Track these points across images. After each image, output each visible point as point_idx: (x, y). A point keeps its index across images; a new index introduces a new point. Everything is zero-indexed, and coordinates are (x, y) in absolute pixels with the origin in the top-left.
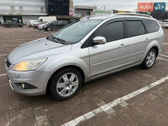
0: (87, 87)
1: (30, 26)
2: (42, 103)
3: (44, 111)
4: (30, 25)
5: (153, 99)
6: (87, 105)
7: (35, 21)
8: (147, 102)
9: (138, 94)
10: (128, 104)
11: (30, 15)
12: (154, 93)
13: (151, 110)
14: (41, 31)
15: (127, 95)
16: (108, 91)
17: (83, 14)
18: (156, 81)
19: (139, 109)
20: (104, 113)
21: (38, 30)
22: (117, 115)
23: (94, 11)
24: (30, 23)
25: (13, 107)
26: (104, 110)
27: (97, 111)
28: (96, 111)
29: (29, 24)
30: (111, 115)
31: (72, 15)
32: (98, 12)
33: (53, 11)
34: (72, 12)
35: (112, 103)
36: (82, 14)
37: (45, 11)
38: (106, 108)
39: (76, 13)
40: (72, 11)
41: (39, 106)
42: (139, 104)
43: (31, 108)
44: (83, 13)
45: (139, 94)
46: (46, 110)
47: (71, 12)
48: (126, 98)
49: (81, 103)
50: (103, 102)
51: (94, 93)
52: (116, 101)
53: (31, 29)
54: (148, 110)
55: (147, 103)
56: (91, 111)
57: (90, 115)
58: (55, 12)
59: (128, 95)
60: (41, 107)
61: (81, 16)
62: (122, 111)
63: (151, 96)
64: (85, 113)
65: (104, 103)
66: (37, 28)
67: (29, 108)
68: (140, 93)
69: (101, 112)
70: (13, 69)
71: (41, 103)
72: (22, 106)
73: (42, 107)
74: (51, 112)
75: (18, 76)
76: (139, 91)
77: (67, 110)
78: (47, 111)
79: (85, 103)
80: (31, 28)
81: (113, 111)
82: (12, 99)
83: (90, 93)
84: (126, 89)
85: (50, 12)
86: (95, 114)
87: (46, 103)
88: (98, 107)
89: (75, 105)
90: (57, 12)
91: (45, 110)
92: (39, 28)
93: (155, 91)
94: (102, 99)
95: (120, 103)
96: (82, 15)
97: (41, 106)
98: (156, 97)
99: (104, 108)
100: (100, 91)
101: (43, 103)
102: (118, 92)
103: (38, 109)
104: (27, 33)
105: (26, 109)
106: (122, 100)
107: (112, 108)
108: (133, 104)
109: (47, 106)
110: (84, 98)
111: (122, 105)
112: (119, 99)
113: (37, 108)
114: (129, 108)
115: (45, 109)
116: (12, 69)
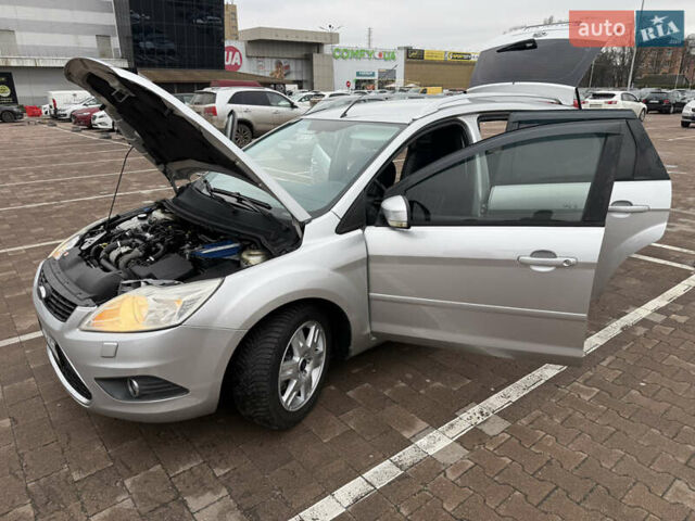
0: (356, 371)
1: (57, 117)
2: (197, 445)
3: (214, 474)
4: (56, 110)
5: (587, 398)
6: (368, 438)
7: (75, 95)
8: (571, 411)
9: (536, 386)
10: (507, 424)
11: (51, 65)
12: (591, 377)
13: (585, 437)
14: (109, 138)
15: (501, 393)
16: (433, 381)
17: (281, 64)
18: (591, 335)
19: (548, 440)
20: (432, 463)
21: (94, 136)
22: (476, 464)
23: (327, 49)
24: (52, 104)
25: (89, 471)
26: (431, 452)
27: (407, 455)
28: (402, 458)
29: (47, 106)
30: (456, 466)
31: (237, 67)
32: (345, 54)
33: (152, 49)
34: (237, 54)
35: (452, 425)
36: (279, 65)
37: (116, 50)
38: (436, 443)
39: (255, 60)
40: (234, 50)
41: (189, 459)
42: (546, 419)
43: (159, 466)
44: (282, 61)
45: (539, 384)
46: (219, 472)
47: (231, 53)
48: (497, 401)
49: (343, 434)
50: (422, 425)
51: (386, 393)
52: (465, 416)
53: (64, 128)
54: (577, 437)
55: (570, 415)
56: (385, 458)
57: (382, 473)
58: (161, 53)
59: (505, 391)
60: (196, 460)
61: (274, 69)
62: (492, 449)
63: (582, 391)
64: (367, 469)
65: (426, 425)
66: (90, 127)
67: (151, 470)
68: (542, 382)
69: (421, 457)
70: (88, 325)
71: (194, 448)
72: (123, 463)
73: (201, 461)
74: (239, 474)
75: (114, 354)
76: (537, 373)
77: (299, 462)
78: (225, 475)
79: (358, 431)
80: (59, 125)
81: (461, 452)
82: (69, 439)
83: (368, 394)
84: (492, 370)
85: (142, 52)
86: (400, 467)
87: (214, 446)
88: (408, 443)
89: (325, 441)
90: (171, 52)
91: (216, 471)
92: (100, 126)
93: (590, 370)
94: (416, 413)
95: (481, 420)
96: (277, 67)
97: (198, 456)
98: (598, 390)
99: (428, 446)
100: (403, 385)
101: (202, 447)
102: (469, 381)
103: (187, 467)
104: (48, 152)
105: (143, 473)
106: (485, 411)
107: (457, 441)
108: (524, 421)
109: (221, 455)
110: (350, 413)
111: (489, 430)
112: (477, 408)
113: (184, 465)
114: (512, 436)
115: (216, 465)
116: (84, 326)
